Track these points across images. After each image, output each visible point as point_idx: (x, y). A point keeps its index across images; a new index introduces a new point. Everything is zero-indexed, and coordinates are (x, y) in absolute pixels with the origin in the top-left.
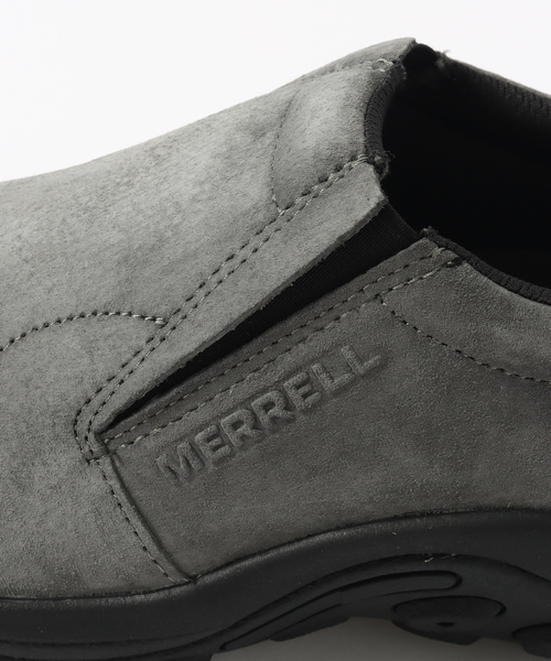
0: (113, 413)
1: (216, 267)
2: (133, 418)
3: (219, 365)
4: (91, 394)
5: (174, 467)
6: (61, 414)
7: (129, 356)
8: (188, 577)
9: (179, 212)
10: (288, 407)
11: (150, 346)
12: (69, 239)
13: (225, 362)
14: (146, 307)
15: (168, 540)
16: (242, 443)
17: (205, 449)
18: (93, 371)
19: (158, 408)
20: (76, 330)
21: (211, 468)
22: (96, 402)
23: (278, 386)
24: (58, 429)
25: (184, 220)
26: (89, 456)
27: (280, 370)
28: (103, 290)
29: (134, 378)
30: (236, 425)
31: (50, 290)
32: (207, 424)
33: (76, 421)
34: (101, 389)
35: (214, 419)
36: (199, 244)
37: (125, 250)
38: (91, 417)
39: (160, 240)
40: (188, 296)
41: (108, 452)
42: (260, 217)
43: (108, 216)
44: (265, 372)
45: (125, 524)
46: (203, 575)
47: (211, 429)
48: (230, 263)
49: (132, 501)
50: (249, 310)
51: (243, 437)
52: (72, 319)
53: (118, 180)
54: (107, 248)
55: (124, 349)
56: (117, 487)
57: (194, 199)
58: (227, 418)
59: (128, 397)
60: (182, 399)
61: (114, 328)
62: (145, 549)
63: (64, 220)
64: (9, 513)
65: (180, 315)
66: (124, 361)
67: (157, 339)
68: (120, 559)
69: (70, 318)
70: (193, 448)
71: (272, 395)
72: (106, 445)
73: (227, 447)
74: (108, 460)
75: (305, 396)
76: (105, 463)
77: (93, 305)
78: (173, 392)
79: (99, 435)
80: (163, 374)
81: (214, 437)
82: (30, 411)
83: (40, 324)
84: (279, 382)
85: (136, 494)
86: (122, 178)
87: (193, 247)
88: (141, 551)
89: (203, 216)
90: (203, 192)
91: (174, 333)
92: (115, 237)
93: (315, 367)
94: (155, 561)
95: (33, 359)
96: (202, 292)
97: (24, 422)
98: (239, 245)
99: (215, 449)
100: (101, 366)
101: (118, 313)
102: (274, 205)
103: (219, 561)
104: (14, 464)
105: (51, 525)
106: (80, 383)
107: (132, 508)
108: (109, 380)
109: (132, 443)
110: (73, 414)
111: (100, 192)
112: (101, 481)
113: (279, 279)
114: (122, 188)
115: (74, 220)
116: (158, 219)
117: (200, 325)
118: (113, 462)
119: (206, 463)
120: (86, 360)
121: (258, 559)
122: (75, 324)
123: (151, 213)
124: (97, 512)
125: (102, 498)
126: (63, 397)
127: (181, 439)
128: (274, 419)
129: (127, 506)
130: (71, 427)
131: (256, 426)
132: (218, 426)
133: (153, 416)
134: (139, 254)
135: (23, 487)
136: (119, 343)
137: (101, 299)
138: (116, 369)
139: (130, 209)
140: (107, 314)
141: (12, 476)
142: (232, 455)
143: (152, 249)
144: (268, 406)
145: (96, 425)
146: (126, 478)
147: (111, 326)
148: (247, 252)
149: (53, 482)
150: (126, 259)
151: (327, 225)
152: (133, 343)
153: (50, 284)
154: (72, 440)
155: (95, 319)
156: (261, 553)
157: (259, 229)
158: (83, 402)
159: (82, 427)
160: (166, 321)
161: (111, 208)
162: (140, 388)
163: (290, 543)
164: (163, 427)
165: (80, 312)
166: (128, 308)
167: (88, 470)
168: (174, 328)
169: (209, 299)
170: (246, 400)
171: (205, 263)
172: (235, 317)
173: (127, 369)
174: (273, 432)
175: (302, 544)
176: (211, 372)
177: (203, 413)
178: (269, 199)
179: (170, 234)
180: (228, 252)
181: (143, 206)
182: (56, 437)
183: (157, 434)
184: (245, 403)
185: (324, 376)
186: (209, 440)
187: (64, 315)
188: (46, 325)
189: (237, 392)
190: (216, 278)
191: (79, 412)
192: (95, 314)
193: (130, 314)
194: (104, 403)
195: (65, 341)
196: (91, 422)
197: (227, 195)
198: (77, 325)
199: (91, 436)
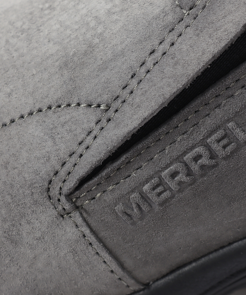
0: (78, 180)
1: (142, 61)
2: (93, 181)
3: (157, 133)
4: (58, 167)
5: (129, 212)
6: (37, 185)
7: (83, 136)
8: (144, 285)
9: (100, 23)
10: (212, 156)
11: (99, 126)
12: (15, 54)
13: (160, 131)
14: (90, 98)
15: (129, 263)
16: (179, 187)
17: (152, 196)
18: (57, 150)
19: (112, 171)
20: (37, 122)
21: (157, 208)
22: (63, 173)
23: (203, 143)
24: (36, 196)
25: (106, 28)
26: (62, 212)
27: (203, 130)
28: (53, 89)
29: (91, 152)
30: (173, 175)
31: (10, 95)
32: (152, 178)
33: (49, 189)
34: (65, 163)
35: (156, 173)
36: (124, 45)
37: (63, 57)
38: (60, 184)
39: (90, 46)
40: (124, 85)
41: (77, 208)
42: (170, 18)
43: (41, 34)
44: (192, 133)
45: (96, 257)
46: (154, 281)
47: (155, 181)
48: (153, 56)
49: (100, 240)
50: (178, 90)
51: (180, 183)
52: (32, 114)
53: (41, 6)
54: (48, 58)
55: (79, 131)
56: (87, 232)
57: (109, 13)
58: (167, 171)
59: (89, 167)
60: (129, 162)
61: (68, 117)
62: (112, 271)
63: (7, 41)
64: (7, 262)
65: (120, 101)
66: (80, 140)
67: (104, 121)
68: (94, 281)
69: (31, 114)
70: (143, 197)
71: (199, 150)
72: (74, 203)
73: (168, 192)
74: (78, 214)
75: (224, 147)
76: (76, 216)
77: (47, 102)
78: (123, 158)
79: (69, 196)
80: (114, 147)
81: (158, 186)
82: (12, 186)
83: (8, 121)
84: (203, 139)
85: (102, 234)
86: (43, 4)
87: (119, 48)
88: (110, 274)
89: (121, 24)
90: (115, 6)
91: (117, 115)
92: (52, 48)
93: (230, 125)
94: (120, 279)
95: (7, 148)
96: (135, 81)
97: (9, 194)
98: (157, 42)
99: (159, 194)
100: (63, 146)
101: (69, 105)
102: (178, 8)
103: (165, 270)
104: (6, 226)
105: (40, 265)
106: (48, 160)
107: (100, 246)
108: (70, 156)
109: (94, 198)
110: (46, 184)
111: (30, 17)
112: (74, 229)
113: (199, 64)
114: (46, 12)
115: (15, 40)
116: (84, 30)
117: (139, 106)
118: (81, 214)
119: (153, 205)
120: (50, 143)
121: (194, 264)
122: (36, 117)
123: (76, 27)
124: (74, 252)
125: (77, 241)
126: (37, 173)
127: (133, 191)
128: (202, 167)
129: (97, 245)
130: (45, 194)
131: (189, 173)
132: (160, 178)
133: (108, 177)
134: (76, 59)
135: (15, 242)
136: (74, 127)
137: (53, 96)
138: (75, 147)
139: (58, 26)
140: (59, 106)
141: (6, 235)
142: (173, 197)
143: (85, 53)
144: (196, 158)
145: (66, 190)
146: (93, 224)
147: (66, 115)
148: (165, 46)
149: (38, 235)
150: (66, 64)
151: (230, 18)
152: (85, 126)
153: (8, 90)
154: (48, 203)
155: (50, 112)
156: (195, 260)
157: (170, 27)
158: (52, 174)
159: (55, 192)
160: (108, 107)
161: (42, 28)
162: (98, 159)
163: (216, 250)
164: (117, 184)
165: (37, 108)
166: (76, 101)
167: (63, 223)
168: (117, 111)
169: (142, 85)
170: (180, 156)
171: (133, 59)
172: (167, 96)
173: (84, 146)
174: (202, 176)
175: (226, 250)
176: (150, 140)
177: (146, 170)
178: (172, 4)
179: (97, 41)
180: (149, 48)
181: (68, 23)
182: (36, 202)
183: (113, 190)
184: (179, 159)
185: (238, 130)
186: (154, 189)
187: (26, 112)
188: (13, 121)
189: (172, 151)
190: (143, 69)
191: (50, 182)
192: (50, 108)
193: (79, 105)
194: (70, 173)
195: (30, 131)
196: (61, 188)
197: (136, 5)
198: (37, 118)
199: (63, 199)
